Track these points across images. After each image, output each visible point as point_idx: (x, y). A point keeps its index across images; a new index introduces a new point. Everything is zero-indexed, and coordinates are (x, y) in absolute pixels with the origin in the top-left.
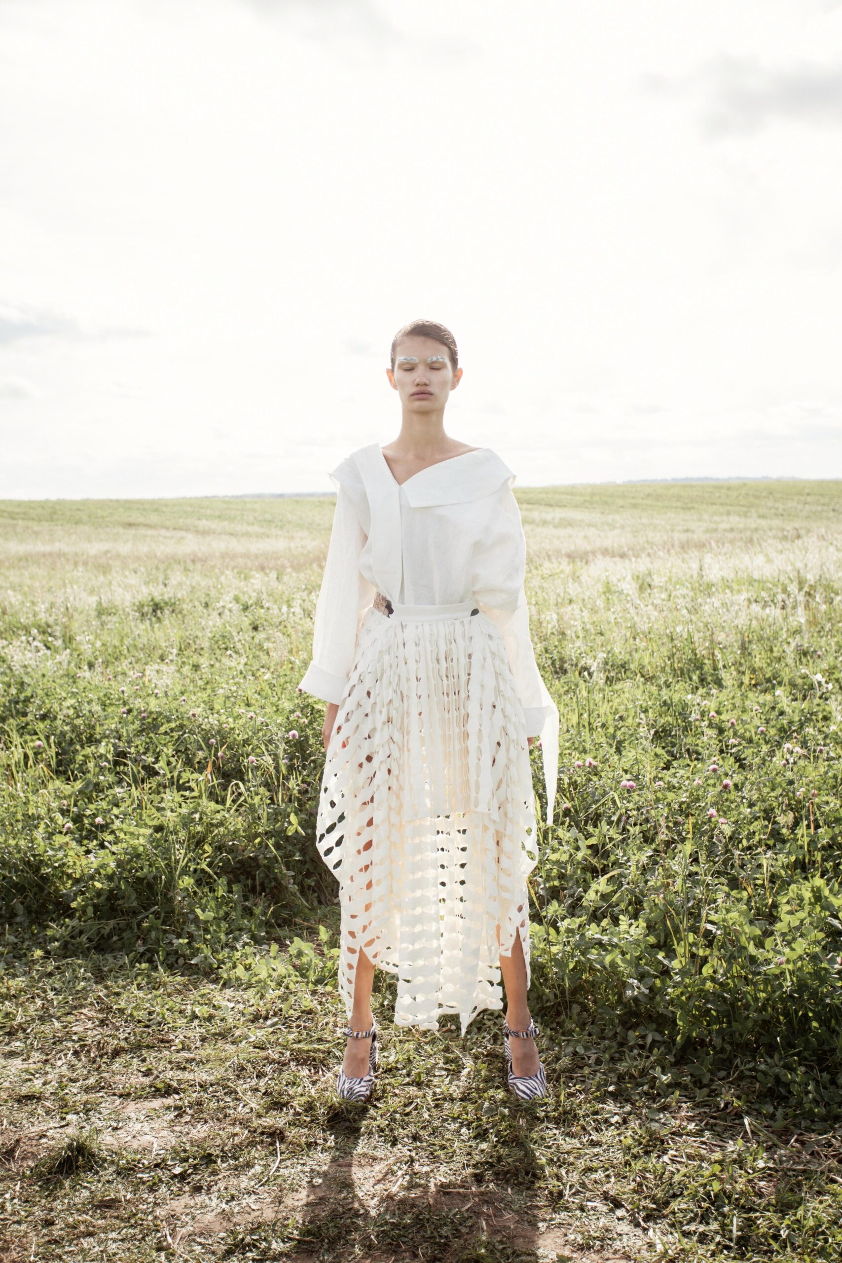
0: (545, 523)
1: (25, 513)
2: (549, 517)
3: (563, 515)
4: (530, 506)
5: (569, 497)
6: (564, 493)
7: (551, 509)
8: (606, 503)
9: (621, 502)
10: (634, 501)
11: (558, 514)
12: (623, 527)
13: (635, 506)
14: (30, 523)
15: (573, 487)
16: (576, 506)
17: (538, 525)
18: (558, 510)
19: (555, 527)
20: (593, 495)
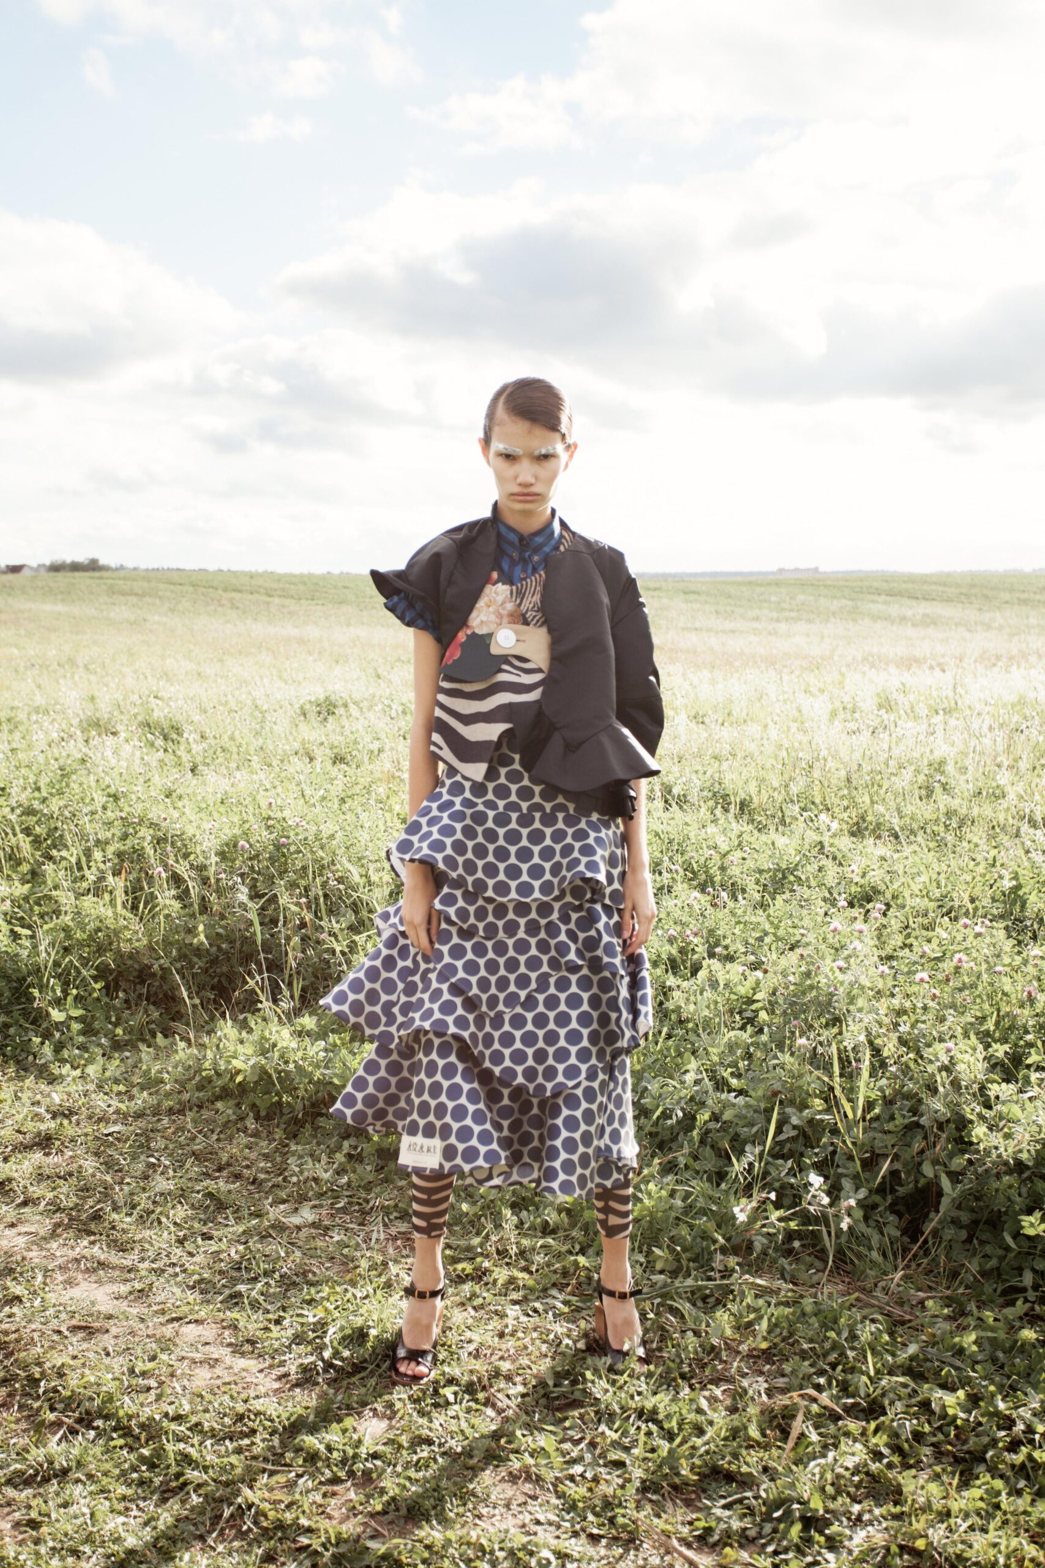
0: (903, 619)
1: (283, 590)
2: (909, 613)
3: (927, 611)
4: (889, 598)
5: (941, 589)
6: (935, 583)
7: (914, 603)
8: (986, 597)
9: (1006, 596)
10: (1023, 596)
11: (923, 608)
12: (1001, 628)
13: (1024, 602)
14: (287, 602)
15: (949, 575)
16: (949, 600)
17: (893, 622)
18: (923, 603)
19: (914, 625)
20: (972, 586)
